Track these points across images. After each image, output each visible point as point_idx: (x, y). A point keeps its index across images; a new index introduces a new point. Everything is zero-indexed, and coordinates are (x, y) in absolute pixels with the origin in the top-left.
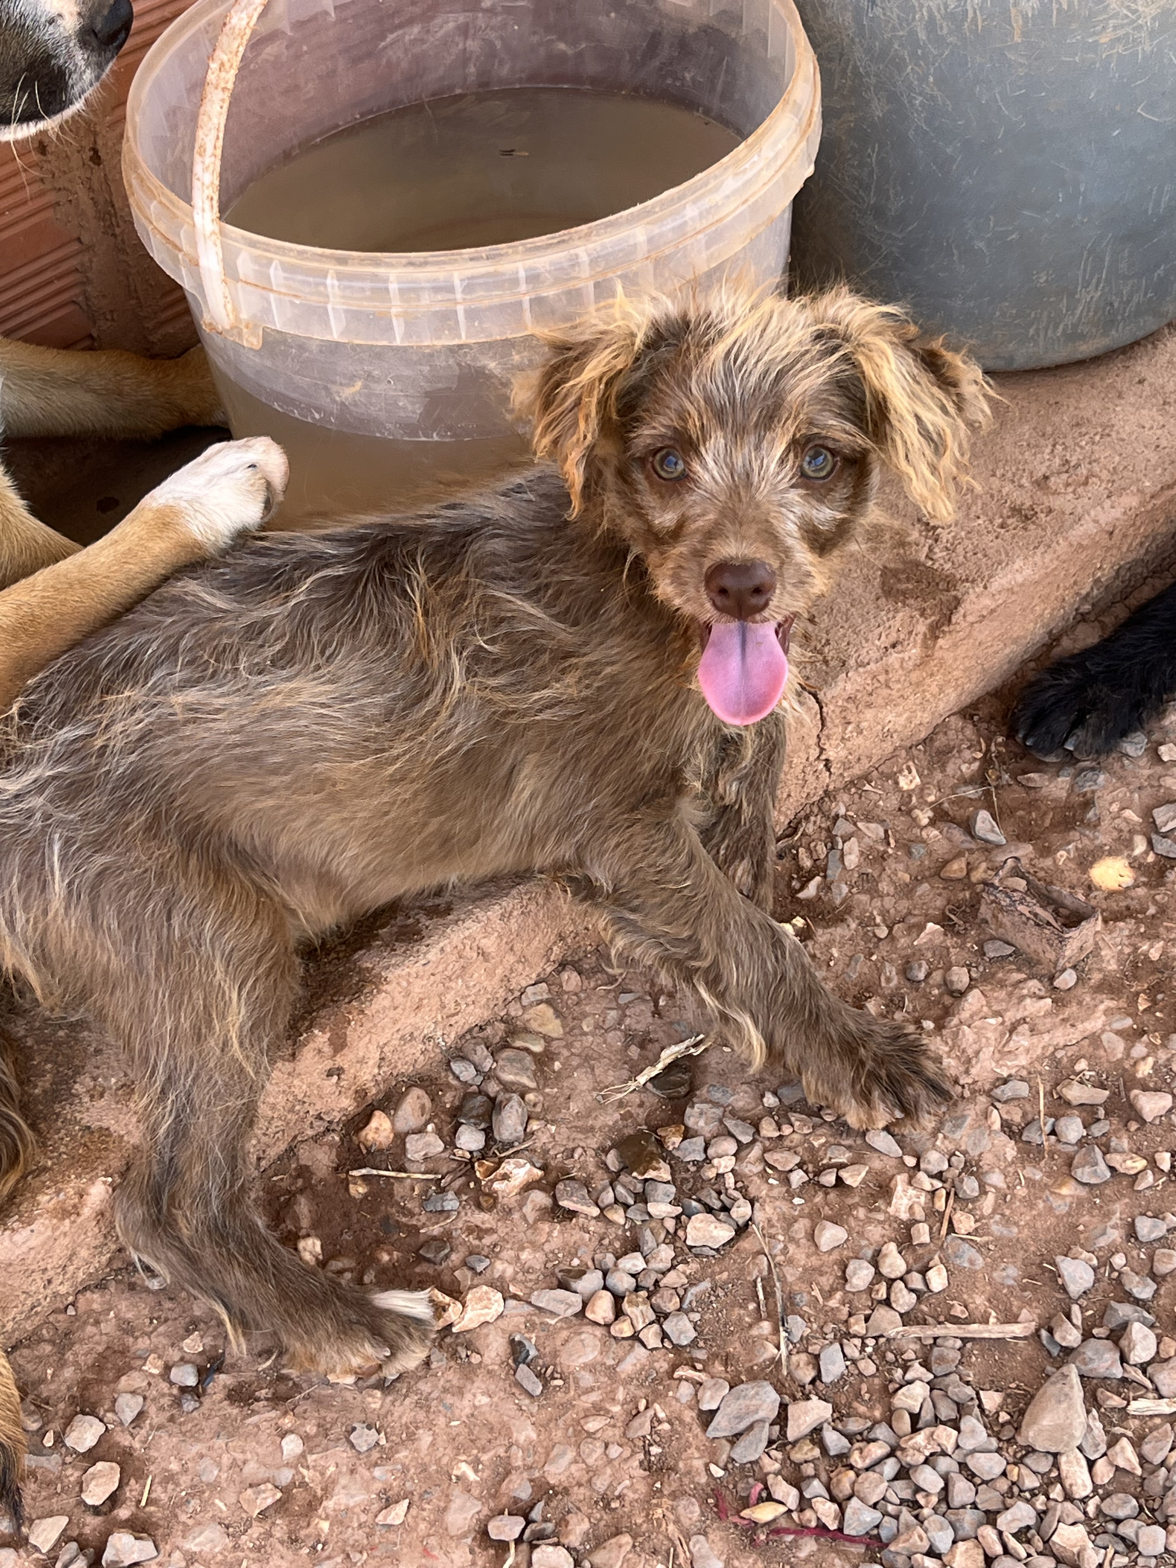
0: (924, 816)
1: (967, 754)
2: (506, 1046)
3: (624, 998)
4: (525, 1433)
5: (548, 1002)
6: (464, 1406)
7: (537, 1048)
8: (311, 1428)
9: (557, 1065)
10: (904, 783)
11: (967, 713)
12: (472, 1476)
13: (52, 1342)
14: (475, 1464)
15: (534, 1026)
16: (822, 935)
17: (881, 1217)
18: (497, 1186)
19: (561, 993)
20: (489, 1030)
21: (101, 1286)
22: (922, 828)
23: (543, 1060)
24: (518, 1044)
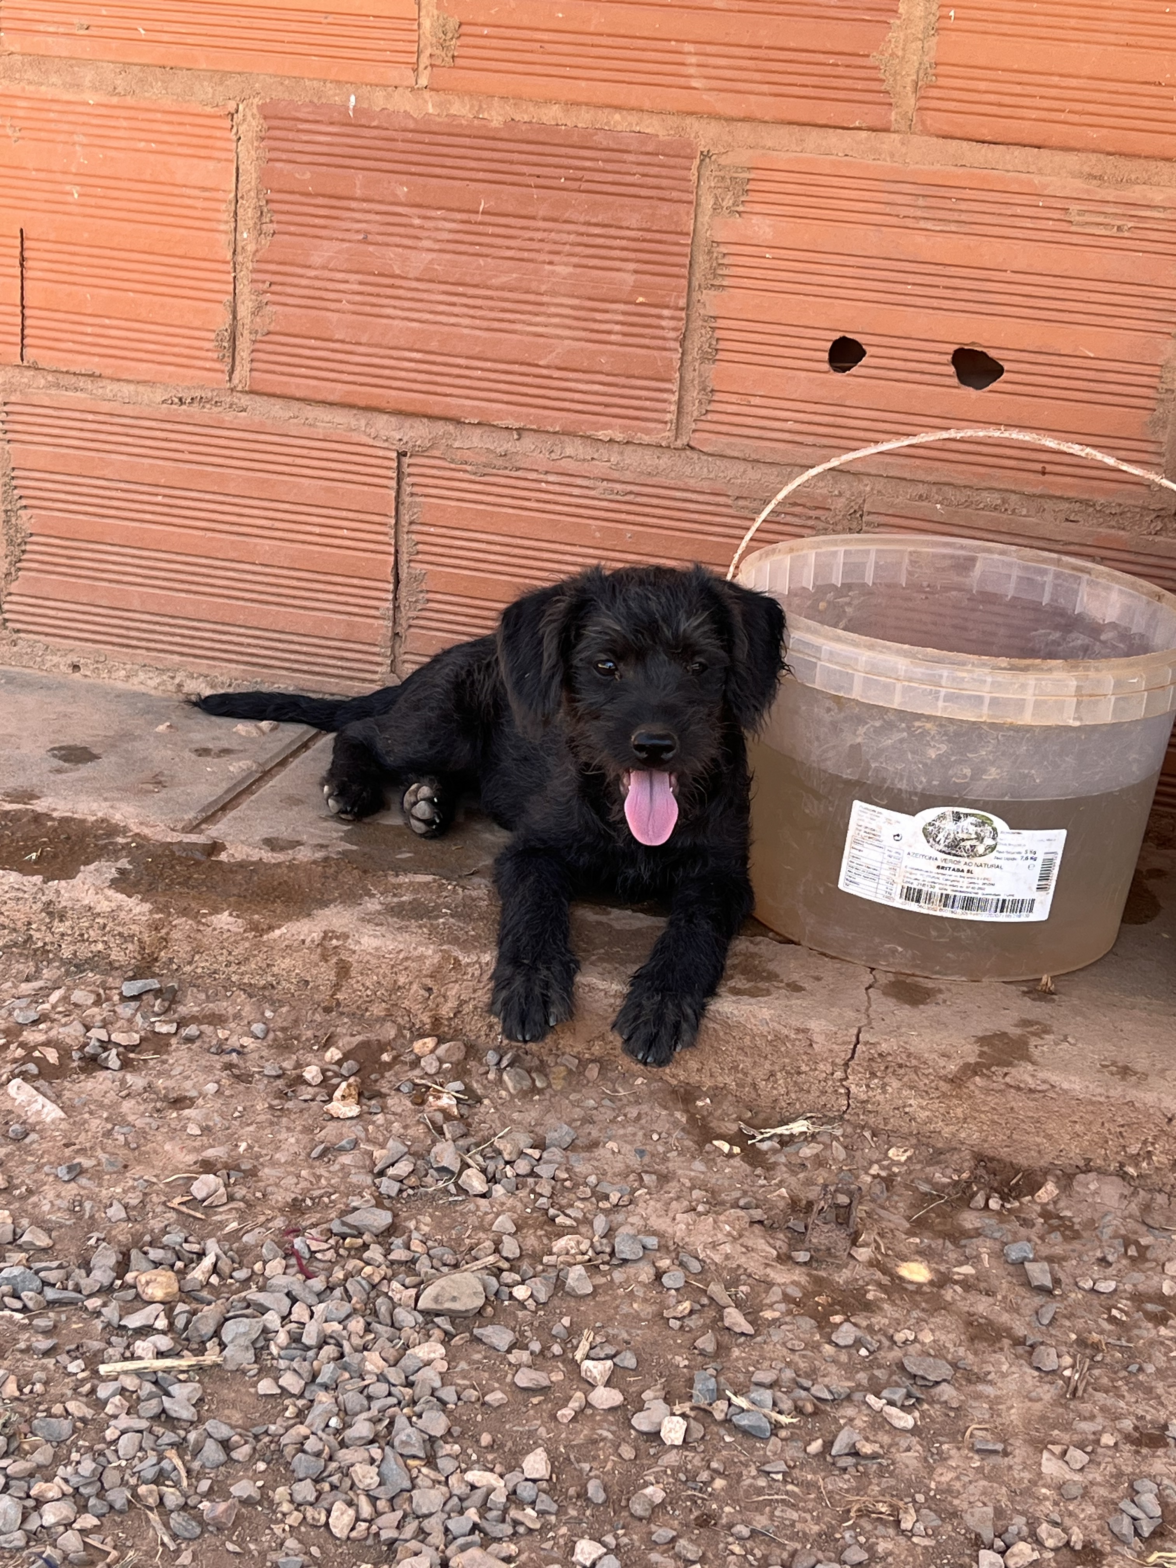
0: (875, 1170)
1: (949, 1171)
2: (529, 1072)
3: (606, 1102)
4: (281, 1157)
5: (570, 1071)
6: (283, 1135)
7: (538, 1084)
8: (227, 1093)
9: (537, 1097)
10: (891, 1153)
11: (980, 1159)
12: (241, 1150)
13: (208, 997)
14: (250, 1147)
15: (551, 1077)
16: (736, 1162)
17: (545, 1241)
18: (431, 1099)
19: (581, 1073)
20: (529, 1057)
21: (250, 996)
22: (867, 1173)
23: (534, 1090)
24: (534, 1075)
